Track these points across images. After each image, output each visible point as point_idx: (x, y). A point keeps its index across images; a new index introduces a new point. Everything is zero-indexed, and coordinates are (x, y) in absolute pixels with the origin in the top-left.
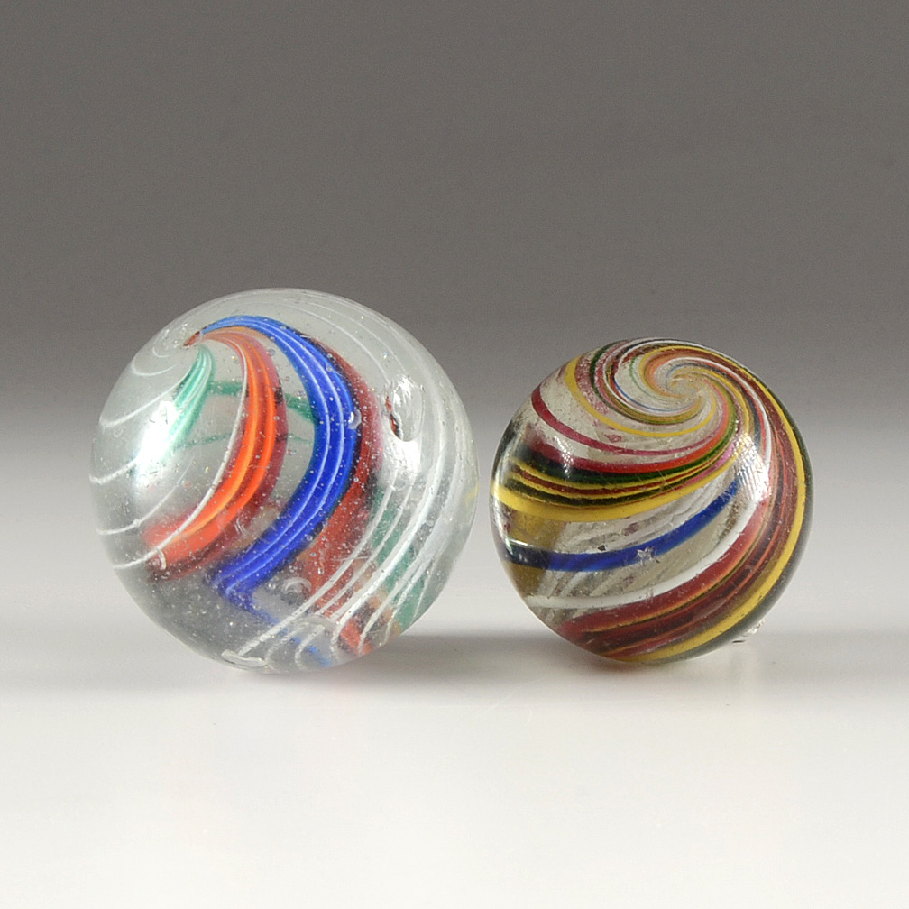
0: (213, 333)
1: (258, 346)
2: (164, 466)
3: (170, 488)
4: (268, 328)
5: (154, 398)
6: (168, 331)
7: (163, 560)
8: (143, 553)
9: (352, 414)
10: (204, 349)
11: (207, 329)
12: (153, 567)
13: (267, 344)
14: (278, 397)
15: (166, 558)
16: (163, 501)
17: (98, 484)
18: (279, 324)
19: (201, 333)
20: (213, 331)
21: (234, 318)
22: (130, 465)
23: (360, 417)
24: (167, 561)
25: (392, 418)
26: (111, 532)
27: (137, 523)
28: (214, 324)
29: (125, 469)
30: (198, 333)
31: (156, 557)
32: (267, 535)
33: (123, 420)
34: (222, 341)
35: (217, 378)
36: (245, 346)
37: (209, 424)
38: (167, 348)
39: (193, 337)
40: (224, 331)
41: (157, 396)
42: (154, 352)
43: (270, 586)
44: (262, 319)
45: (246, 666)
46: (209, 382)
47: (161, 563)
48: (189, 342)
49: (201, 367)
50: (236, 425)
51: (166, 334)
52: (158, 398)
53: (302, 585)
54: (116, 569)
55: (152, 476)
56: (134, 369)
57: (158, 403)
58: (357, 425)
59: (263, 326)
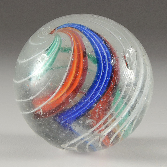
0: (60, 29)
1: (77, 35)
2: (43, 77)
3: (45, 85)
4: (81, 28)
5: (39, 52)
6: (43, 28)
7: (41, 112)
8: (34, 109)
9: (112, 60)
10: (58, 35)
11: (58, 28)
12: (37, 114)
13: (81, 34)
14: (85, 53)
15: (43, 111)
16: (42, 90)
17: (17, 83)
18: (84, 27)
19: (56, 29)
20: (60, 28)
21: (68, 24)
22: (30, 77)
23: (115, 61)
24: (43, 112)
25: (126, 62)
26: (22, 101)
27: (32, 98)
28: (61, 26)
29: (28, 78)
30: (55, 29)
31: (39, 110)
32: (80, 103)
33: (27, 60)
34: (65, 32)
35: (62, 46)
36: (73, 34)
37: (60, 62)
38: (44, 34)
39: (53, 31)
40: (65, 29)
41: (40, 52)
42: (38, 36)
43: (80, 122)
44: (78, 25)
45: (69, 150)
46: (60, 47)
47: (41, 113)
48: (52, 33)
49: (56, 42)
50: (70, 63)
51: (43, 29)
52: (40, 53)
53: (93, 122)
54: (23, 114)
55: (39, 81)
56: (31, 42)
57: (40, 55)
58: (114, 64)
59: (79, 27)
